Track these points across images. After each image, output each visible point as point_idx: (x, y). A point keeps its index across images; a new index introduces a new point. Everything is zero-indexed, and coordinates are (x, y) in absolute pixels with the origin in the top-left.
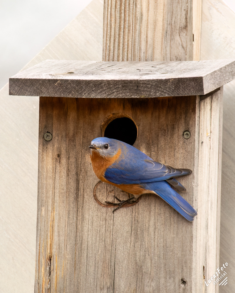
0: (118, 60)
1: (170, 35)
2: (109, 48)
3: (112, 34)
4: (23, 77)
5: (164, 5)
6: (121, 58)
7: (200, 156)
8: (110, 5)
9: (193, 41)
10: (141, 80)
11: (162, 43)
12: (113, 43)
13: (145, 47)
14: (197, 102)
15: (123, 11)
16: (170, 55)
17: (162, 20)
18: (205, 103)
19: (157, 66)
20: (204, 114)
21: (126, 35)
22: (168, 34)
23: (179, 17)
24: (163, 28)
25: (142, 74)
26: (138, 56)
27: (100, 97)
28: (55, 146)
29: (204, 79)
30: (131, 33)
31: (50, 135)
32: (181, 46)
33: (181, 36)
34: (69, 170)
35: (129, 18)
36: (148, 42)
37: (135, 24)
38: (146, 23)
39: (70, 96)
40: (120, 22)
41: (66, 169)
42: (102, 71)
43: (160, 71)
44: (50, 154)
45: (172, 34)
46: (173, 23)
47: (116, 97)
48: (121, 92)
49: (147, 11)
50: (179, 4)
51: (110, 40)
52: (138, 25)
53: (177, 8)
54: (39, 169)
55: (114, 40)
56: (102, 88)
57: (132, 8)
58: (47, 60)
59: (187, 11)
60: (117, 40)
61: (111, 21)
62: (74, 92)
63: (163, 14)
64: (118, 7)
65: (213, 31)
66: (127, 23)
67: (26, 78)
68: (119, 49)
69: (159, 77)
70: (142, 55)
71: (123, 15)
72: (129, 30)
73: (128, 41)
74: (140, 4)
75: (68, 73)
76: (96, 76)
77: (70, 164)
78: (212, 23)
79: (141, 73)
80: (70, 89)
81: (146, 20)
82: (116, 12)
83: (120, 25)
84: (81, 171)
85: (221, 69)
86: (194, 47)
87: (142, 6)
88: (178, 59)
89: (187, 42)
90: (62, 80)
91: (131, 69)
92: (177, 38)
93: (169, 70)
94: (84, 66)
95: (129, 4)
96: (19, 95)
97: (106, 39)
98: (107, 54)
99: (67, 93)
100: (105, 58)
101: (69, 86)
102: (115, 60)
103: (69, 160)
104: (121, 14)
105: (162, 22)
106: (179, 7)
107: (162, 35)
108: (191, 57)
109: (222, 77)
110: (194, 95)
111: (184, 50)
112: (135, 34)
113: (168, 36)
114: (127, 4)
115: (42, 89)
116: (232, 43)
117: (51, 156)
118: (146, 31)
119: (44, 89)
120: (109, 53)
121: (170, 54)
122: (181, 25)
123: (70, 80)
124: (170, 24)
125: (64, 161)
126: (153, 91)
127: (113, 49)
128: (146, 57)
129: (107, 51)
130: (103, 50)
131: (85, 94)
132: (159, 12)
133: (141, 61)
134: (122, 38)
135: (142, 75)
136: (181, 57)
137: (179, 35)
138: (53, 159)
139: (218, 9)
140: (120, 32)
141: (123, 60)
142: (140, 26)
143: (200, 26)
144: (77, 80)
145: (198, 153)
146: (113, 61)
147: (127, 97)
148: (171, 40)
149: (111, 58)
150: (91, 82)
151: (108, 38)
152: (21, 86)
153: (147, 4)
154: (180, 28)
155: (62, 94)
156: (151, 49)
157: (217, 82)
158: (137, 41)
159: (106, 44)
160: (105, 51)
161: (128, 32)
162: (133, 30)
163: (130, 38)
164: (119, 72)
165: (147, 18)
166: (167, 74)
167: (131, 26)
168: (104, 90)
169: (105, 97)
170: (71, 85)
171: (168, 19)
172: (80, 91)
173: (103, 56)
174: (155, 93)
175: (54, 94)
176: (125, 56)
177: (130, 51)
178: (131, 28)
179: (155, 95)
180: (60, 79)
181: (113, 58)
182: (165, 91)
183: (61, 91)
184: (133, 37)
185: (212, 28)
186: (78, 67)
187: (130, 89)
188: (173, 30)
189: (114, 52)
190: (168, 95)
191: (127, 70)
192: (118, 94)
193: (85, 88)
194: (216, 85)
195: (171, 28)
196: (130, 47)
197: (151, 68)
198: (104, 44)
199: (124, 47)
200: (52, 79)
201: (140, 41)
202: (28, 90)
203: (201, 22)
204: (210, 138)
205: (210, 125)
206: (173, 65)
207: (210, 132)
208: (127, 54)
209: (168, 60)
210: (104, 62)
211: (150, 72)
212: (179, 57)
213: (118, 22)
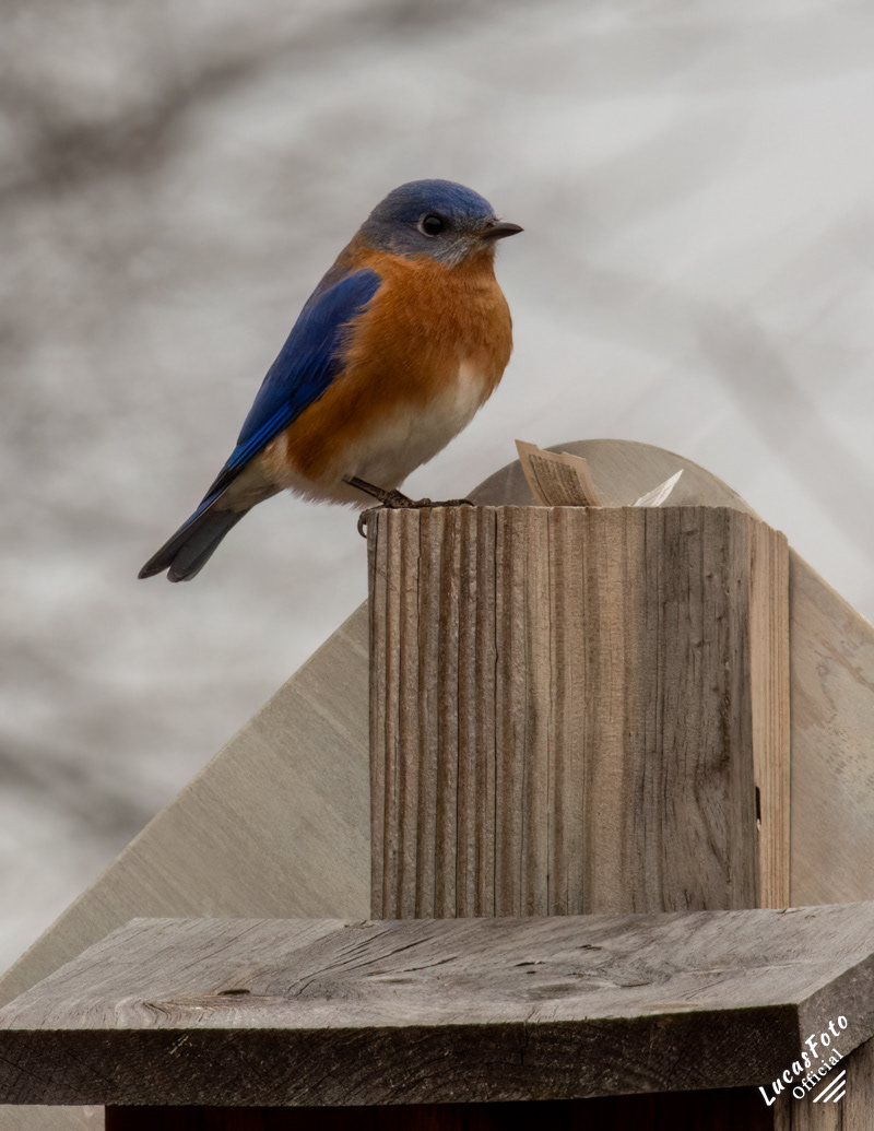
0: (439, 914)
1: (656, 800)
2: (397, 862)
3: (408, 798)
4: (31, 1025)
5: (627, 669)
6: (450, 901)
8: (396, 675)
9: (759, 816)
10: (533, 1027)
11: (623, 836)
12: (415, 840)
13: (552, 852)
15: (451, 702)
16: (662, 886)
17: (620, 735)
18: (814, 1104)
19: (606, 944)
21: (471, 802)
22: (647, 796)
23: (692, 719)
24: (625, 770)
25: (540, 989)
26: (524, 892)
27: (362, 1104)
29: (803, 1012)
30: (491, 792)
32: (705, 846)
33: (704, 803)
35: (479, 729)
36: (566, 833)
37: (506, 754)
38: (553, 748)
39: (236, 1100)
40: (442, 750)
42: (371, 974)
43: (618, 972)
45: (663, 798)
46: (668, 745)
47: (432, 1100)
48: (451, 1078)
49: (554, 697)
50: (690, 667)
51: (401, 824)
52: (519, 757)
53: (683, 683)
55: (420, 827)
56: (370, 1061)
57: (492, 685)
58: (135, 922)
59: (727, 695)
60: (430, 825)
61: (402, 743)
62: (251, 1082)
63: (626, 710)
64: (431, 681)
65: (843, 765)
66: (472, 750)
67: (45, 1028)
68: (439, 865)
69: (612, 1005)
70: (542, 886)
71: (452, 718)
72: (480, 783)
73: (478, 827)
74: (523, 668)
75: (226, 993)
76: (344, 1005)
78: (836, 732)
79: (537, 984)
80: (236, 1073)
81: (553, 738)
82: (425, 704)
83: (442, 763)
86: (764, 842)
87: (531, 675)
88: (698, 902)
89: (729, 828)
90: (196, 1034)
91: (494, 960)
92: (689, 810)
93: (654, 962)
94: (292, 950)
95: (478, 670)
96: (15, 1102)
97: (386, 824)
98: (389, 885)
99: (223, 1087)
100: (384, 905)
101: (229, 1057)
102: (424, 914)
104: (442, 712)
105: (620, 745)
106: (690, 677)
107: (624, 797)
108: (752, 888)
111: (719, 859)
112: (506, 799)
113: (647, 806)
114: (471, 670)
115: (112, 1071)
118: (552, 784)
119: (121, 1073)
120: (400, 882)
121: (661, 878)
122: (703, 755)
123: (233, 1030)
124: (653, 752)
126: (589, 1070)
127: (414, 865)
128: (557, 896)
129: (391, 874)
130: (373, 871)
131: (297, 1088)
132: (608, 700)
133: (536, 916)
134: (451, 814)
135: (540, 998)
136: (705, 891)
137: (697, 800)
139: (860, 669)
140: (443, 791)
141: (461, 910)
142: (530, 766)
144: (263, 1031)
146: (417, 915)
147: (477, 1099)
148: (664, 822)
149: (409, 901)
150: (324, 1039)
151: (390, 819)
152: (23, 1063)
153: (554, 669)
154: (697, 767)
155: (201, 1094)
156: (578, 861)
157: (859, 1016)
158: (515, 826)
159: (386, 843)
160: (382, 873)
161: (477, 792)
162: (499, 781)
163: (484, 815)
164: (444, 978)
165: (557, 727)
166: (645, 992)
167: (491, 763)
168: (378, 1073)
169: (385, 1103)
170: (237, 1053)
171: (645, 730)
172: (277, 1077)
173: (372, 895)
174: (595, 1079)
175: (168, 1094)
176: (468, 895)
177: (487, 869)
178: (491, 772)
179: (598, 1088)
180: (189, 1027)
181: (418, 904)
182: (638, 1069)
183: (197, 1079)
184: (499, 812)
185: (837, 755)
186: (267, 959)
187: (489, 1064)
188: (669, 778)
189: (419, 876)
190: (653, 1087)
191: (477, 971)
192: (440, 1087)
193: (298, 1063)
194: (857, 1029)
195: (662, 768)
196: (488, 854)
197: (577, 953)
198: (378, 844)
199: (464, 857)
200: (156, 1028)
201: (530, 828)
202: (55, 1078)
203: (791, 727)
206: (672, 935)
208: (478, 884)
209: (650, 906)
210: (378, 925)
211: (572, 980)
212: (697, 894)
213: (434, 748)
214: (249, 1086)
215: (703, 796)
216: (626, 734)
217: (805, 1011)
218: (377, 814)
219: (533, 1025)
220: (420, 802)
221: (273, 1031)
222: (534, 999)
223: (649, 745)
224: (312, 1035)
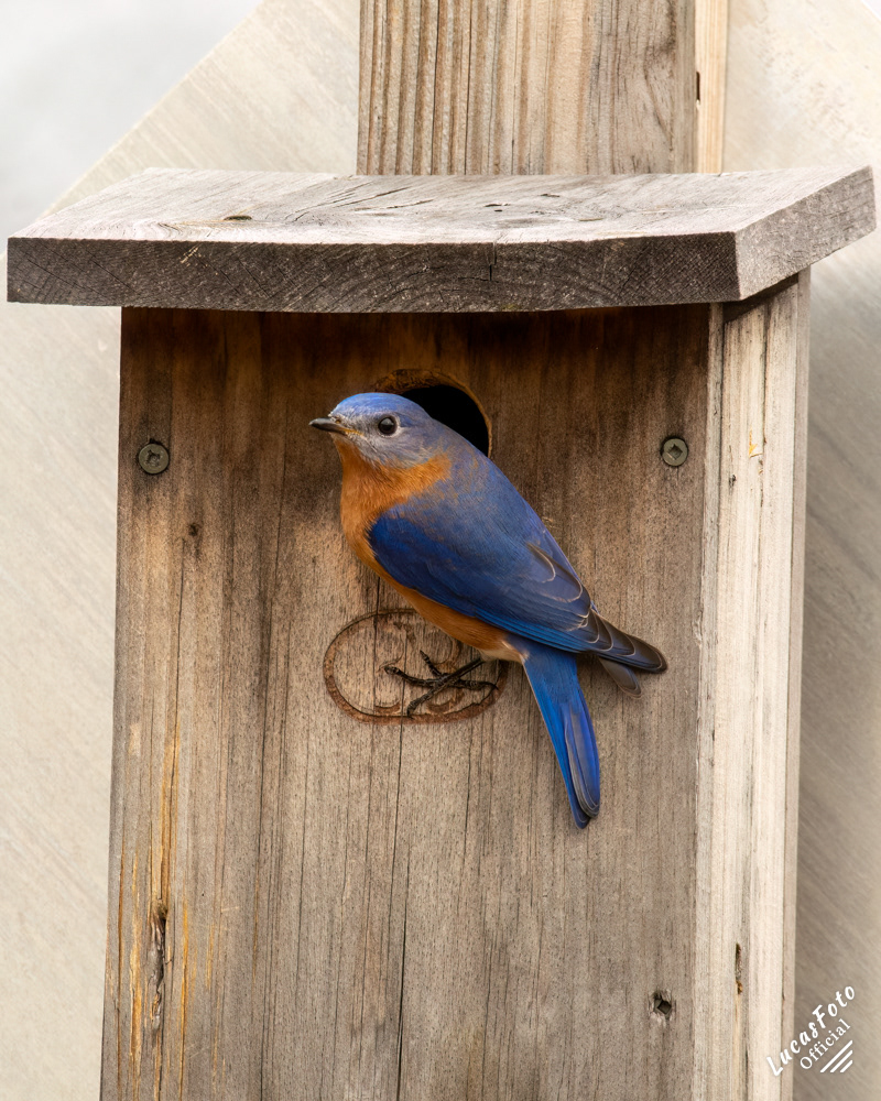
0: (416, 171)
1: (610, 77)
2: (381, 126)
3: (393, 70)
6: (426, 162)
7: (723, 533)
9: (698, 98)
11: (580, 108)
12: (398, 107)
13: (517, 120)
14: (713, 327)
16: (613, 152)
17: (580, 20)
18: (743, 332)
19: (564, 194)
20: (739, 373)
21: (447, 74)
22: (602, 73)
23: (644, 7)
24: (583, 50)
25: (507, 221)
26: (491, 154)
27: (349, 311)
28: (182, 494)
29: (739, 240)
30: (465, 67)
31: (163, 452)
32: (652, 118)
33: (652, 80)
34: (231, 582)
35: (457, 11)
36: (529, 103)
37: (480, 34)
38: (521, 30)
39: (237, 305)
40: (423, 28)
41: (220, 579)
42: (358, 210)
43: (575, 212)
44: (163, 523)
45: (617, 74)
46: (622, 29)
47: (410, 310)
48: (427, 290)
51: (385, 94)
52: (491, 36)
54: (118, 581)
55: (402, 96)
56: (357, 274)
58: (150, 171)
60: (411, 95)
61: (388, 21)
62: (251, 289)
65: (772, 60)
66: (451, 30)
67: (72, 237)
68: (418, 130)
69: (571, 232)
70: (507, 150)
72: (456, 58)
73: (453, 97)
75: (231, 218)
76: (335, 229)
77: (236, 560)
78: (768, 32)
79: (503, 218)
80: (238, 281)
81: (522, 21)
83: (423, 40)
84: (278, 586)
85: (803, 203)
86: (702, 120)
88: (643, 166)
89: (673, 103)
90: (205, 245)
91: (466, 202)
92: (638, 86)
93: (608, 206)
94: (288, 192)
96: (44, 302)
97: (372, 93)
98: (373, 146)
99: (227, 294)
100: (369, 163)
101: (234, 267)
102: (403, 171)
103: (232, 545)
105: (580, 29)
107: (582, 74)
108: (690, 159)
109: (807, 235)
110: (703, 301)
111: (664, 131)
112: (478, 73)
113: (602, 81)
115: (130, 277)
116: (842, 105)
117: (166, 531)
118: (519, 60)
119: (137, 279)
120: (383, 144)
121: (612, 146)
122: (652, 39)
123: (237, 244)
124: (609, 35)
125: (213, 550)
126: (548, 287)
127: (396, 129)
128: (520, 159)
129: (375, 136)
131: (292, 296)
133: (501, 175)
134: (429, 85)
135: (507, 227)
136: (651, 158)
137: (646, 77)
138: (172, 543)
140: (423, 65)
141: (436, 169)
142: (499, 43)
143: (724, 44)
144: (264, 244)
145: (718, 521)
146: (397, 172)
147: (450, 310)
148: (616, 96)
149: (390, 161)
150: (317, 253)
151: (376, 89)
152: (51, 268)
154: (647, 48)
155: (207, 299)
156: (540, 129)
157: (786, 253)
158: (486, 97)
159: (372, 108)
160: (367, 135)
161: (453, 66)
162: (473, 57)
163: (458, 86)
164: (422, 213)
165: (525, 11)
166: (600, 224)
167: (466, 41)
168: (364, 284)
169: (369, 311)
170: (240, 265)
171: (602, 16)
172: (275, 286)
173: (359, 154)
174: (554, 294)
175: (178, 298)
176: (443, 156)
177: (460, 134)
178: (466, 49)
179: (556, 302)
180: (199, 240)
181: (398, 163)
182: (592, 287)
183: (204, 285)
184: (471, 84)
185: (767, 51)
186: (267, 198)
187: (461, 279)
188: (622, 57)
189: (399, 139)
190: (605, 303)
191: (452, 209)
192: (418, 297)
193: (294, 274)
194: (785, 263)
195: (616, 49)
196: (461, 121)
197: (539, 199)
198: (365, 109)
199: (439, 123)
200: (169, 240)
201: (498, 100)
202: (79, 282)
203: (728, 26)
204: (761, 463)
205: (761, 416)
206: (623, 189)
207: (761, 440)
208: (451, 147)
209: (602, 169)
210: (363, 178)
211: (535, 216)
212: (644, 160)
213: (417, 27)
214: (250, 293)
215: (651, 75)
216: (586, 19)
217: (741, 239)
218: (365, 83)
219: (502, 246)
220: (402, 74)
222: (502, 228)
223: (605, 29)
224: (307, 250)
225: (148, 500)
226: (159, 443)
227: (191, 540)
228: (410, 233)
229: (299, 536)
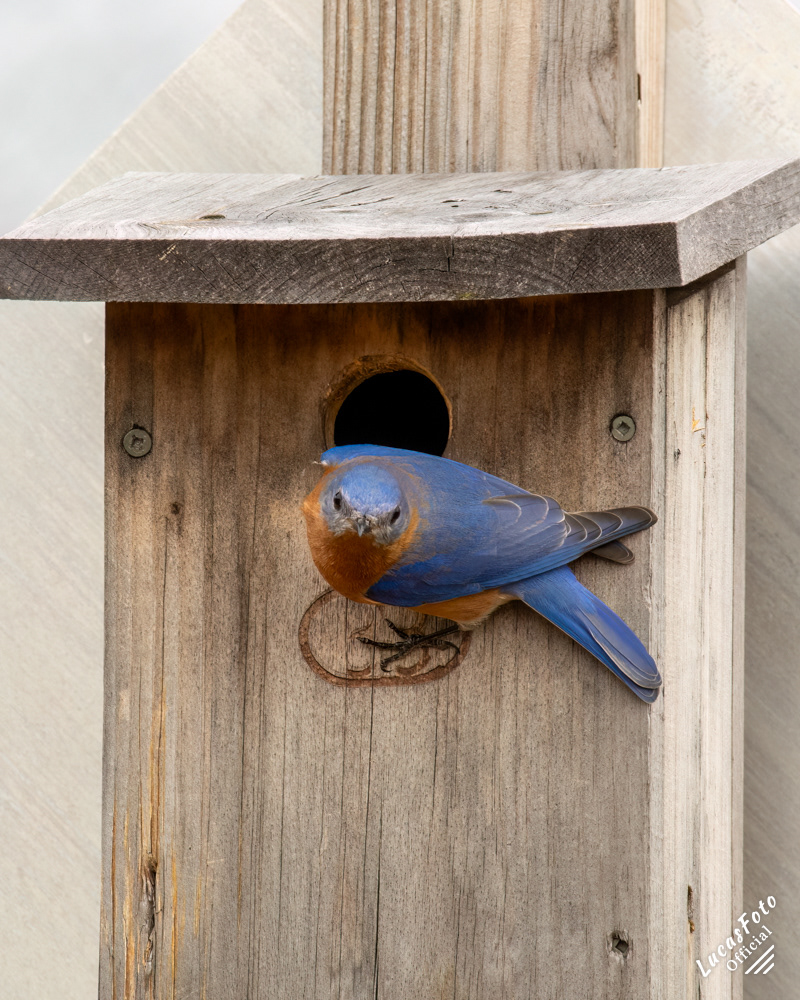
0: (378, 171)
1: (556, 80)
2: (344, 129)
3: (354, 77)
6: (386, 162)
7: (669, 503)
9: (639, 98)
10: (459, 240)
11: (529, 109)
12: (359, 111)
13: (471, 121)
14: (657, 310)
16: (560, 150)
17: (528, 27)
18: (685, 316)
19: (515, 189)
20: (682, 354)
21: (405, 80)
22: (549, 77)
23: (587, 14)
24: (531, 55)
25: (463, 216)
26: (447, 154)
27: (317, 302)
28: (164, 475)
29: (680, 230)
30: (422, 72)
31: (146, 437)
32: (596, 118)
33: (596, 82)
34: (212, 556)
35: (413, 21)
36: (482, 106)
37: (434, 42)
38: (473, 37)
39: (213, 298)
40: (382, 38)
41: (201, 554)
42: (324, 207)
43: (527, 206)
44: (147, 503)
45: (563, 77)
46: (567, 34)
47: (374, 300)
48: (390, 281)
51: (347, 100)
52: (445, 44)
54: (106, 557)
55: (363, 101)
56: (324, 267)
58: (129, 174)
60: (372, 99)
61: (349, 31)
62: (226, 283)
63: (533, 6)
65: (708, 61)
66: (407, 38)
67: (58, 238)
68: (379, 132)
69: (523, 226)
70: (462, 149)
71: (391, 12)
72: (413, 65)
73: (411, 101)
75: (206, 218)
76: (302, 226)
77: (216, 536)
78: (703, 35)
79: (459, 213)
80: (214, 276)
81: (474, 29)
83: (382, 48)
84: (255, 560)
85: (738, 194)
86: (644, 119)
88: (589, 163)
89: (616, 103)
90: (182, 243)
91: (424, 199)
92: (583, 88)
93: (557, 200)
94: (258, 193)
97: (335, 98)
98: (337, 151)
99: (203, 288)
100: (333, 164)
101: (209, 263)
102: (365, 171)
103: (212, 523)
104: (383, 7)
105: (528, 35)
107: (531, 77)
108: (633, 155)
109: (743, 224)
110: (648, 287)
111: (608, 129)
112: (434, 78)
113: (549, 84)
115: (112, 274)
116: (773, 102)
117: (150, 510)
118: (472, 66)
119: (120, 275)
120: (346, 145)
121: (560, 144)
122: (595, 43)
123: (212, 241)
124: (555, 41)
125: (194, 526)
126: (503, 276)
127: (358, 132)
128: (474, 157)
129: (339, 139)
130: (324, 136)
131: (264, 289)
133: (457, 173)
134: (388, 90)
135: (464, 221)
136: (596, 155)
137: (591, 79)
138: (155, 521)
140: (382, 71)
141: (396, 168)
142: (453, 50)
143: (663, 47)
144: (237, 241)
145: (665, 492)
146: (360, 172)
147: (411, 300)
148: (563, 98)
149: (353, 162)
150: (287, 249)
151: (339, 94)
152: (39, 267)
154: (591, 52)
155: (185, 293)
156: (492, 130)
157: (724, 241)
158: (441, 100)
159: (335, 113)
160: (331, 137)
161: (411, 72)
162: (429, 64)
163: (416, 91)
164: (383, 210)
165: (476, 20)
166: (549, 217)
167: (422, 49)
168: (332, 277)
169: (336, 302)
170: (215, 260)
171: (549, 23)
172: (248, 280)
173: (324, 155)
174: (508, 283)
175: (158, 293)
176: (402, 157)
177: (417, 136)
178: (422, 57)
179: (510, 291)
180: (176, 238)
181: (360, 163)
182: (544, 276)
183: (182, 280)
184: (428, 88)
185: (703, 53)
186: (239, 198)
187: (421, 270)
188: (568, 62)
189: (361, 141)
190: (556, 291)
191: (412, 205)
192: (381, 289)
193: (265, 268)
194: (723, 251)
195: (562, 54)
196: (418, 123)
197: (492, 195)
198: (328, 114)
199: (399, 125)
200: (149, 238)
201: (453, 102)
202: (66, 279)
203: (666, 31)
204: (704, 437)
205: (703, 393)
206: (570, 184)
207: (703, 415)
208: (410, 147)
209: (551, 166)
210: (328, 178)
211: (489, 211)
212: (589, 156)
213: (376, 36)
214: (225, 287)
215: (595, 77)
216: (533, 26)
217: (682, 229)
218: (329, 90)
219: (459, 238)
220: (363, 80)
221: (245, 241)
222: (459, 222)
223: (552, 35)
224: (277, 245)
225: (133, 482)
226: (142, 428)
227: (173, 518)
228: (373, 229)
229: (274, 513)
